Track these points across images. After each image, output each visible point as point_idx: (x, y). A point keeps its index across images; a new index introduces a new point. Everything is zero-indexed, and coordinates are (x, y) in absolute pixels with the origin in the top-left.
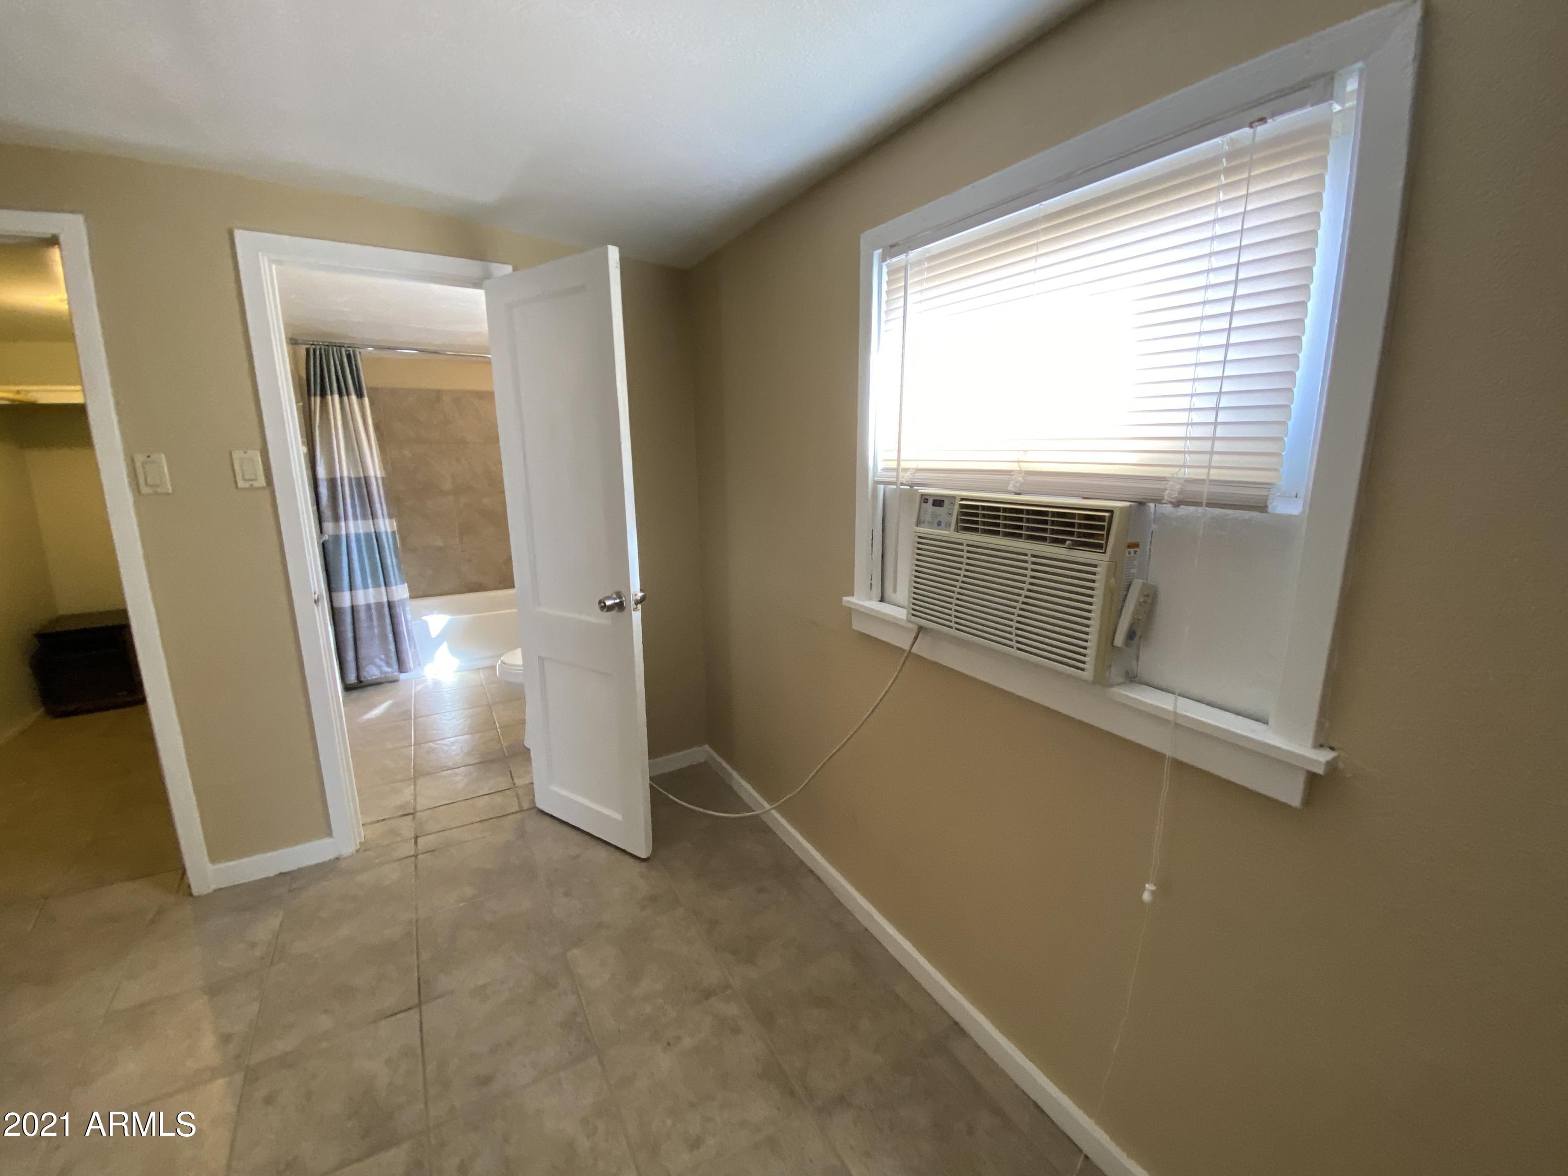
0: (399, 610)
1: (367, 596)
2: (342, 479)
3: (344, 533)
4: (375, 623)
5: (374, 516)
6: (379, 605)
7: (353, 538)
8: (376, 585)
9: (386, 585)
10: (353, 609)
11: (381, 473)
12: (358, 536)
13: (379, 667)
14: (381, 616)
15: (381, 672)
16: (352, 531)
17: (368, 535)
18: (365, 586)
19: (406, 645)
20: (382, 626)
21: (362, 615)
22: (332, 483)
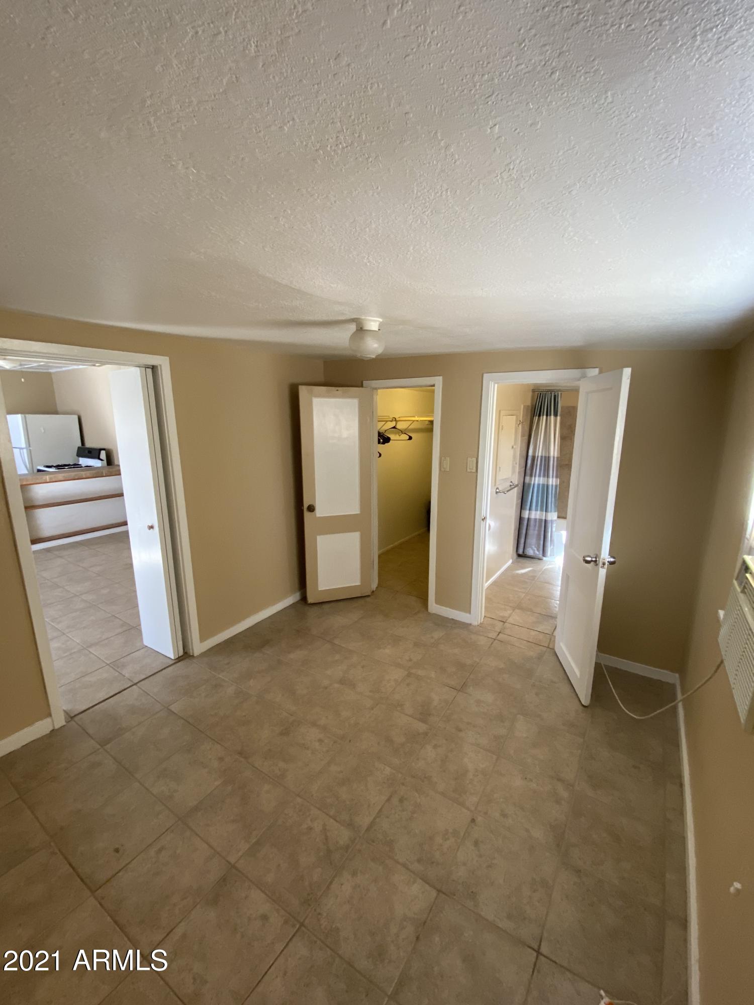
0: (549, 525)
1: (536, 515)
2: (538, 457)
3: (533, 483)
4: (537, 528)
5: (548, 477)
6: (541, 520)
7: (536, 486)
8: (542, 510)
9: (546, 511)
10: (529, 519)
11: (558, 455)
12: (539, 485)
13: (534, 550)
14: (540, 526)
15: (534, 553)
16: (536, 482)
17: (543, 485)
18: (536, 510)
19: (548, 543)
20: (539, 531)
21: (532, 523)
22: (534, 458)
